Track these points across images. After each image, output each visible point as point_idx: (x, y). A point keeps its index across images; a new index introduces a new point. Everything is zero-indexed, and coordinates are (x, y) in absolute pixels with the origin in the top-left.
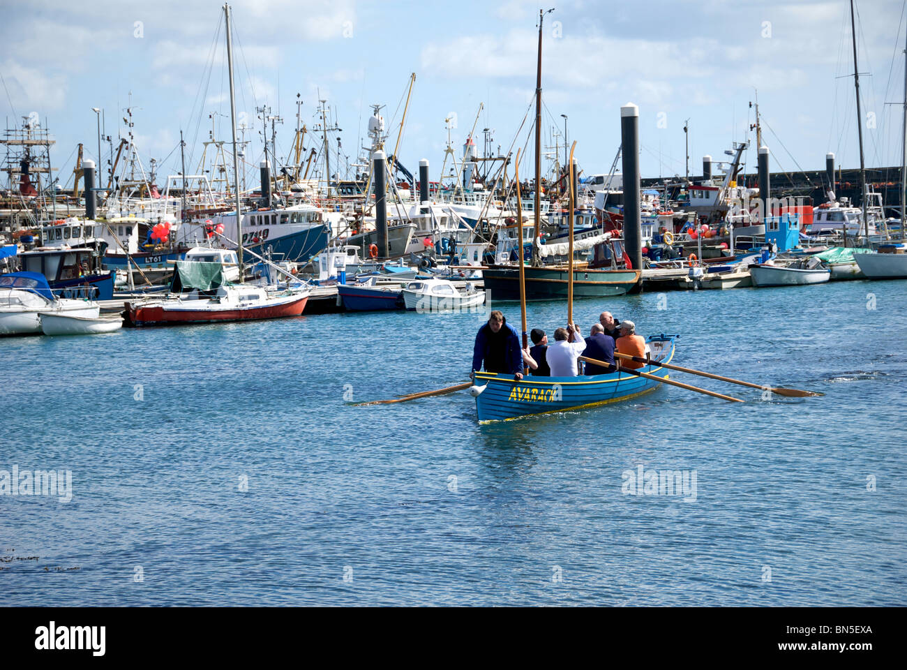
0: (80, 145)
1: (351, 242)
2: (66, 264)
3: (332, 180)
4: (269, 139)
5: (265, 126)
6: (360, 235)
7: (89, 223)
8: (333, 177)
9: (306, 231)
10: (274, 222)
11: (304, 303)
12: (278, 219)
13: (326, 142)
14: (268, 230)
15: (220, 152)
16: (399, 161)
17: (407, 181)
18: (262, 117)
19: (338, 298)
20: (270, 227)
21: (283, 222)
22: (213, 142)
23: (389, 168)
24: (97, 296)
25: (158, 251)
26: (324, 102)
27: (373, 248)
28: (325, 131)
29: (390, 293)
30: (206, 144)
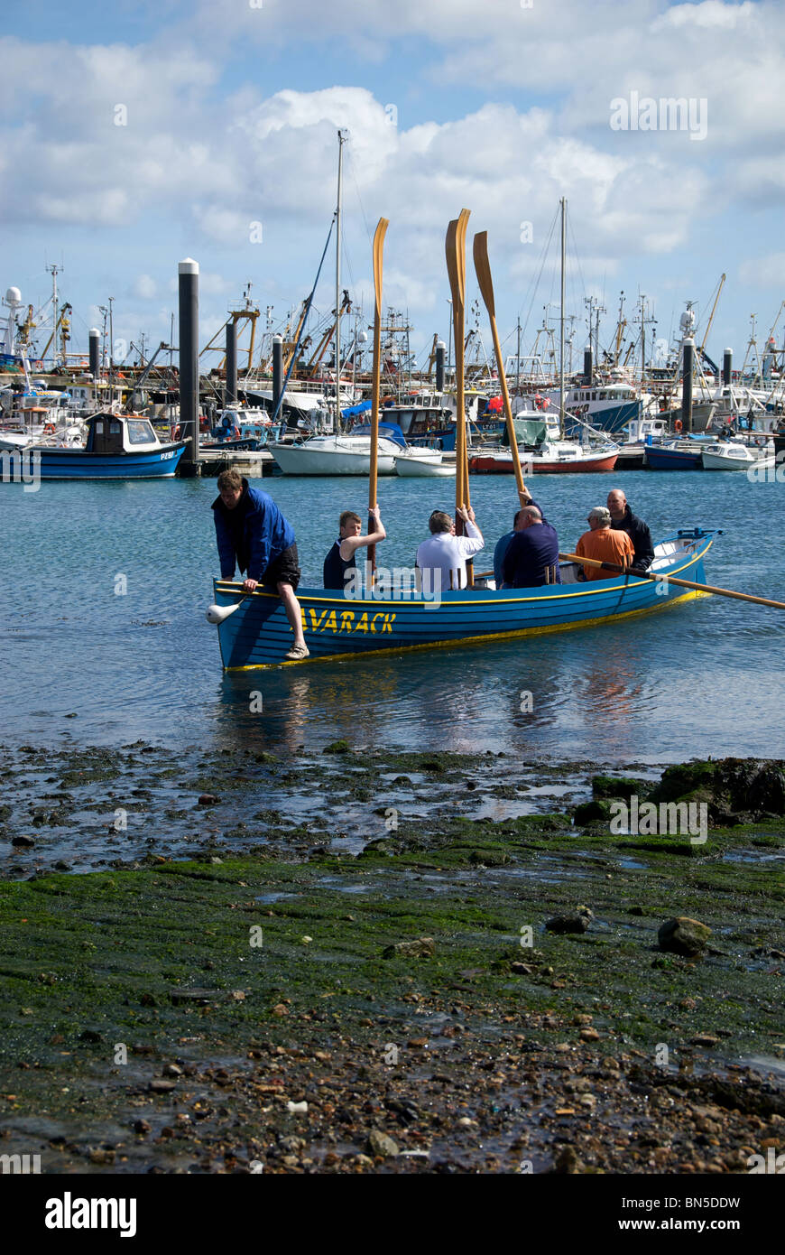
0: (436, 335)
1: (658, 417)
2: (417, 420)
3: (646, 367)
4: (594, 327)
5: (591, 315)
6: (667, 412)
7: (438, 394)
8: (647, 365)
9: (620, 407)
10: (594, 398)
11: (615, 460)
12: (598, 395)
13: (643, 332)
14: (588, 405)
15: (550, 339)
16: (706, 352)
17: (711, 370)
18: (589, 307)
19: (645, 457)
20: (591, 403)
21: (600, 399)
22: (546, 330)
23: (697, 358)
24: (442, 447)
25: (493, 420)
26: (643, 297)
27: (679, 423)
28: (642, 322)
29: (690, 455)
30: (539, 332)
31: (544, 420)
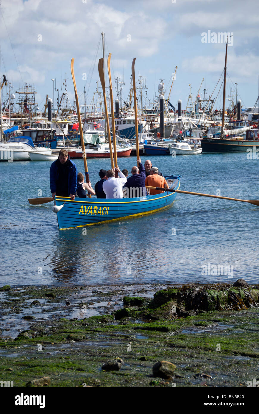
0: (47, 95)
1: (150, 131)
2: (39, 135)
3: (144, 109)
4: (119, 91)
5: (118, 85)
6: (153, 129)
7: (49, 122)
8: (144, 108)
9: (132, 127)
10: (121, 123)
11: (130, 152)
12: (122, 122)
13: (141, 93)
14: (118, 127)
15: (100, 96)
16: (170, 102)
17: (172, 110)
18: (116, 82)
19: (144, 150)
20: (119, 125)
21: (124, 124)
22: (97, 92)
23: (166, 104)
24: (51, 147)
25: (75, 134)
26: (141, 77)
27: (159, 134)
28: (141, 89)
29: (164, 148)
30: (94, 93)
31: (98, 134)
